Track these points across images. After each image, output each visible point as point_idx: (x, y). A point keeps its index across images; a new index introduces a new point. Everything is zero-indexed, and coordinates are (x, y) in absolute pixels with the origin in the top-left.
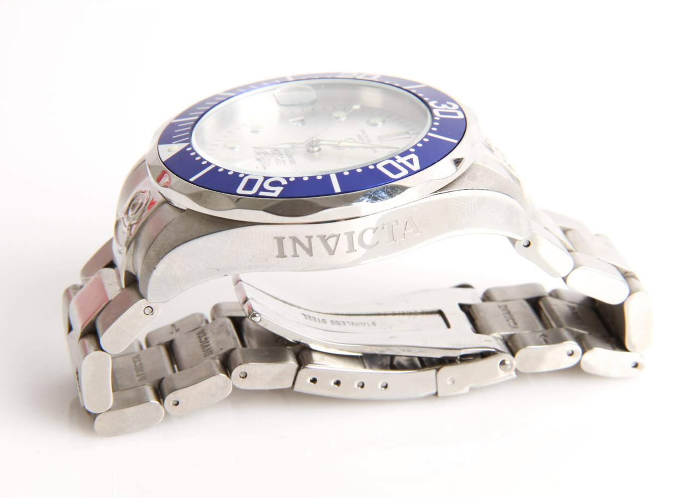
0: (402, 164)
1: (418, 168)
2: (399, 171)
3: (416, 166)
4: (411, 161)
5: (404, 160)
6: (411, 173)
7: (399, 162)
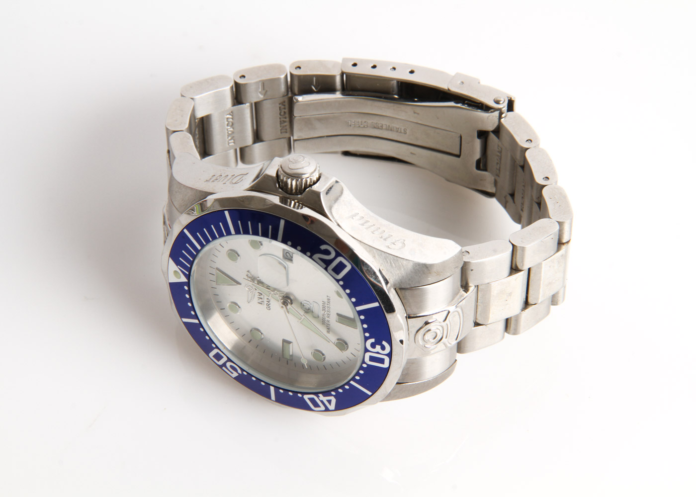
0: (322, 402)
1: (334, 409)
2: (319, 406)
3: (332, 407)
4: (329, 402)
5: (325, 399)
6: (327, 410)
7: (321, 399)
